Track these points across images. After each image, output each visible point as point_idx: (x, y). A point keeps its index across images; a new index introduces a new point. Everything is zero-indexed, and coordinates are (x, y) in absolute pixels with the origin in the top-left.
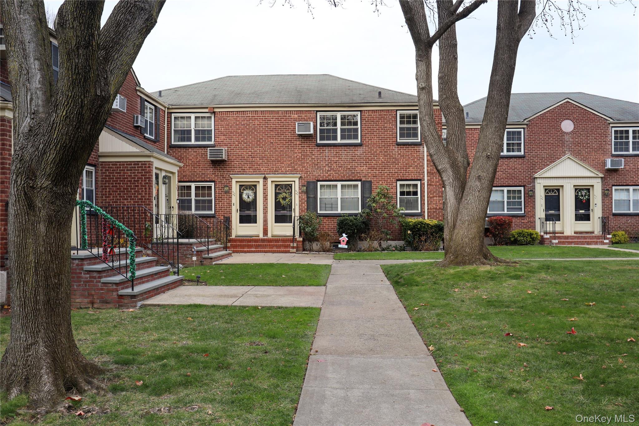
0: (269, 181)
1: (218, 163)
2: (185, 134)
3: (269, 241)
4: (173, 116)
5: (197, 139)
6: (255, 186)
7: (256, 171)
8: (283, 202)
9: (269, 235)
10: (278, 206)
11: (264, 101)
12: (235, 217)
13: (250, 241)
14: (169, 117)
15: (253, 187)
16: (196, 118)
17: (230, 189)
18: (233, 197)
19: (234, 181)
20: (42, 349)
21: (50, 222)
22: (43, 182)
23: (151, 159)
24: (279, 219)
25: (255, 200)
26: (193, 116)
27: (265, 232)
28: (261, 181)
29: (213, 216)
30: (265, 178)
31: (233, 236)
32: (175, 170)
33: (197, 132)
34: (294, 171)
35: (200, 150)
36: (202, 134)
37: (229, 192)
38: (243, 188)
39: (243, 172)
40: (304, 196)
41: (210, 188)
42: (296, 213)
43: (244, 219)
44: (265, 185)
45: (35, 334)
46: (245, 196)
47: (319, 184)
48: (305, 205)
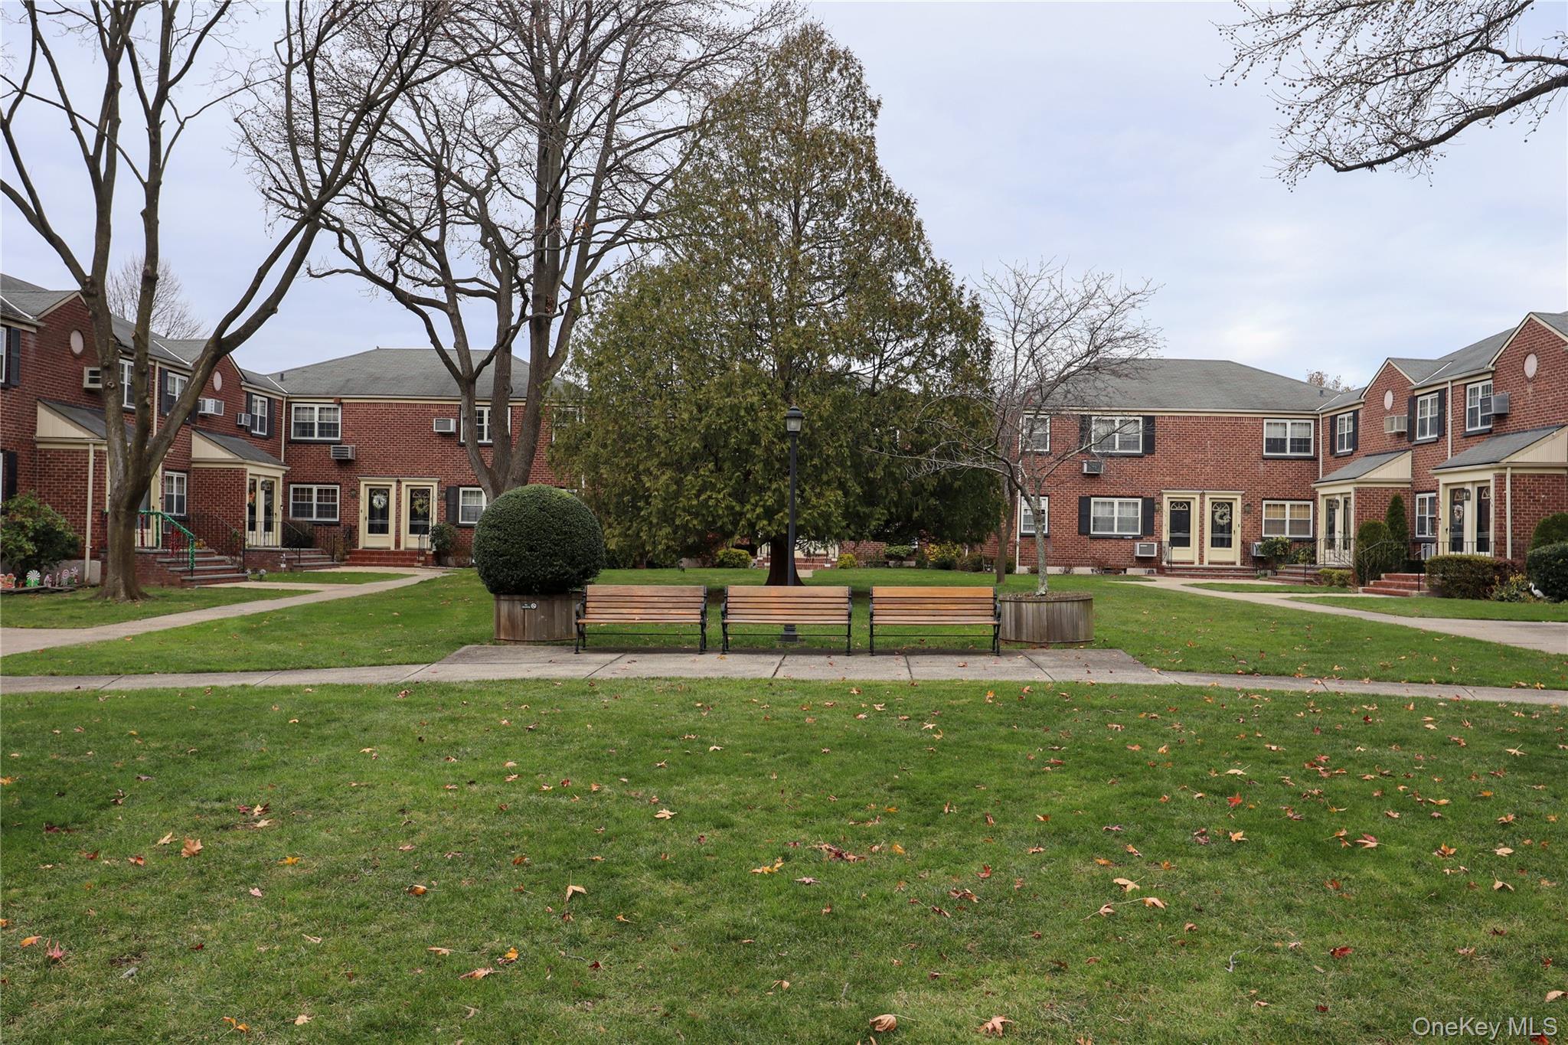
0: (404, 485)
1: (344, 463)
2: (306, 428)
3: (403, 553)
4: (293, 406)
5: (321, 434)
6: (388, 490)
7: (389, 474)
8: (419, 510)
9: (402, 548)
10: (414, 514)
11: (403, 391)
12: (363, 525)
13: (373, 553)
14: (289, 407)
15: (386, 492)
16: (321, 409)
17: (358, 492)
18: (362, 503)
19: (362, 484)
20: (121, 581)
21: (125, 526)
22: (123, 510)
23: (245, 467)
24: (414, 529)
25: (387, 507)
26: (317, 407)
27: (398, 543)
28: (394, 484)
29: (337, 524)
30: (399, 482)
31: (360, 548)
32: (280, 474)
33: (321, 425)
34: (432, 474)
35: (324, 447)
36: (327, 428)
37: (356, 496)
38: (373, 492)
39: (373, 474)
40: (444, 504)
41: (335, 491)
42: (434, 521)
43: (372, 529)
44: (399, 489)
45: (118, 574)
46: (375, 502)
47: (461, 489)
48: (444, 514)
